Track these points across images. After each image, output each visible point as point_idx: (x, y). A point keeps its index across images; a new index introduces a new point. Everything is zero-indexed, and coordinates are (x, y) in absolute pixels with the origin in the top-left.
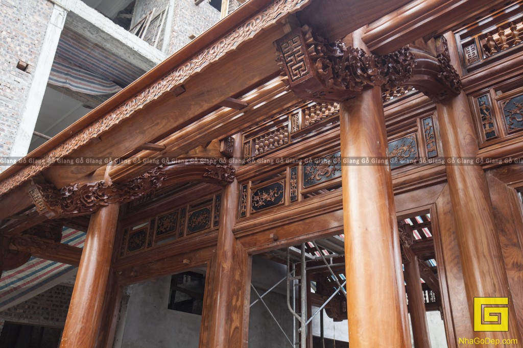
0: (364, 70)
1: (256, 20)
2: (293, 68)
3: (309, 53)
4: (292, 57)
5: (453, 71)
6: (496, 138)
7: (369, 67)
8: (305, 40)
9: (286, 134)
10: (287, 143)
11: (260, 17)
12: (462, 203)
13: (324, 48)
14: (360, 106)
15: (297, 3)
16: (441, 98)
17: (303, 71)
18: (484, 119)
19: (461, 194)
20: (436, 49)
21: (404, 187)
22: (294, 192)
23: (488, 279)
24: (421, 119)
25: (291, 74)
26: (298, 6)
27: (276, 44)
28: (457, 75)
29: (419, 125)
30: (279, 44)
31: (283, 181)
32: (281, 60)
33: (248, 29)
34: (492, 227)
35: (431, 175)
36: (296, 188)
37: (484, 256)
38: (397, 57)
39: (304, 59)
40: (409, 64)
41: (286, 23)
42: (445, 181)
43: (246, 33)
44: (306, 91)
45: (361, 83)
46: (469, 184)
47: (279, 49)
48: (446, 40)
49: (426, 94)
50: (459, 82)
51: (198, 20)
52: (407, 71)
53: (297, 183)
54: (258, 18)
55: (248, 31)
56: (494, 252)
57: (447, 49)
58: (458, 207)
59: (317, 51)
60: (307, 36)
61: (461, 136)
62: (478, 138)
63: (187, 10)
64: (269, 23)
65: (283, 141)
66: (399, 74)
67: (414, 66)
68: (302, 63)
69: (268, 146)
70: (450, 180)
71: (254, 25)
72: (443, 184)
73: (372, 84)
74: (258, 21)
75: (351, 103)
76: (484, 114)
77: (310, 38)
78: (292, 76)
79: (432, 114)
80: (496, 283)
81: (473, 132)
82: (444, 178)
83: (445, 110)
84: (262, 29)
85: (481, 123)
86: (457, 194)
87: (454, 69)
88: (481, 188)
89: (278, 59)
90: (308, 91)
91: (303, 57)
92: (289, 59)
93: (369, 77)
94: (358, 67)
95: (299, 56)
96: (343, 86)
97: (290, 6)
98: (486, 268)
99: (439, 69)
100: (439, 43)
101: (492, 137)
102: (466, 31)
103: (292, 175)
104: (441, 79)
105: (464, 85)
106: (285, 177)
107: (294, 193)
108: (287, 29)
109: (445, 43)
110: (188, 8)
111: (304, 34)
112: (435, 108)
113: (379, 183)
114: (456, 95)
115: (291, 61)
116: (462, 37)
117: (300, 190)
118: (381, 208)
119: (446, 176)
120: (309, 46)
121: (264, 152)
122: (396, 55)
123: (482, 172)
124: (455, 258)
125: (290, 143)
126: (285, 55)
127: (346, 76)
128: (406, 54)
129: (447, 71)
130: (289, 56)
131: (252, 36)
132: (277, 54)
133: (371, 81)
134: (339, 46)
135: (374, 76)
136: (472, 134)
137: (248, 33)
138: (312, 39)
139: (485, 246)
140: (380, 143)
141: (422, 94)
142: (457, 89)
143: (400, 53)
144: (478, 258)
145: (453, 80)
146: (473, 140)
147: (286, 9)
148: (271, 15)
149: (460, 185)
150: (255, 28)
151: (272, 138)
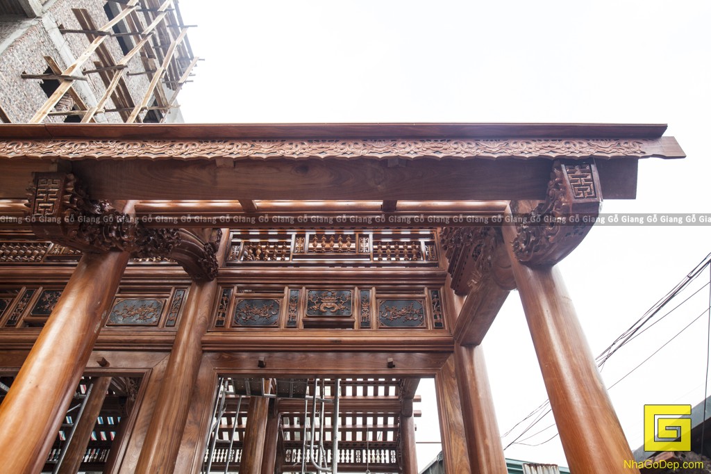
0: (119, 233)
1: (24, 144)
2: (40, 205)
3: (63, 200)
4: (44, 195)
5: (214, 260)
6: (223, 327)
7: (127, 233)
8: (65, 186)
9: (43, 252)
10: (39, 261)
11: (30, 145)
12: (173, 375)
13: (82, 202)
14: (100, 263)
15: (71, 153)
16: (197, 278)
17: (49, 212)
18: (221, 308)
19: (176, 366)
20: (211, 237)
21: (132, 346)
22: (17, 315)
23: (161, 452)
24: (176, 288)
25: (36, 209)
26: (71, 156)
27: (34, 175)
28: (217, 265)
29: (172, 293)
30: (37, 177)
31: (10, 300)
32: (31, 192)
33: (10, 147)
34: (186, 404)
35: (160, 342)
36: (21, 312)
37: (168, 429)
38: (163, 233)
39: (55, 203)
40: (173, 243)
41: (55, 162)
42: (169, 351)
43: (5, 150)
44: (44, 231)
45: (111, 244)
46: (186, 360)
47: (36, 181)
48: (221, 234)
49: (185, 270)
50: (216, 271)
51: (16, 92)
52: (167, 247)
53: (25, 308)
54: (27, 144)
55: (10, 149)
56: (178, 427)
57: (219, 241)
58: (167, 378)
59: (71, 200)
60: (69, 184)
61: (198, 316)
62: (210, 322)
63: (6, 75)
64: (35, 155)
65: (35, 258)
66: (157, 248)
67: (176, 245)
68: (51, 205)
69: (15, 256)
70: (173, 351)
71: (20, 147)
72: (167, 353)
73: (122, 248)
74: (26, 146)
75: (93, 257)
76: (223, 304)
77: (70, 187)
78: (35, 212)
79: (186, 288)
80: (166, 457)
81: (209, 315)
82: (169, 347)
83: (197, 289)
84: (25, 156)
85: (217, 310)
86: (173, 366)
87: (216, 259)
88: (193, 366)
89: (30, 189)
90: (46, 232)
91: (55, 199)
92: (41, 195)
93: (122, 242)
94: (113, 229)
95: (52, 197)
96: (87, 240)
97: (64, 151)
98: (164, 440)
99: (202, 255)
100: (215, 234)
101: (220, 325)
102: (239, 233)
103: (25, 296)
104: (200, 263)
105: (219, 275)
106: (15, 297)
107: (15, 317)
108: (54, 168)
109: (220, 235)
110: (9, 75)
111: (67, 180)
112: (190, 284)
113: (78, 342)
114: (210, 280)
115: (42, 197)
116: (235, 236)
117: (25, 316)
118: (67, 367)
119: (172, 346)
120: (67, 193)
121: (5, 261)
122: (162, 231)
123: (200, 353)
124: (145, 426)
125: (41, 262)
126: (39, 190)
127: (95, 233)
128: (173, 233)
129: (208, 259)
130: (42, 192)
131: (10, 156)
132: (31, 184)
133: (123, 246)
134: (101, 205)
135: (128, 242)
136: (207, 317)
137: (9, 151)
138: (71, 189)
139: (173, 420)
140: (100, 304)
141: (181, 268)
142: (211, 276)
143: (168, 231)
144: (163, 429)
145: (210, 267)
146: (205, 322)
147: (58, 151)
148: (41, 149)
149: (178, 359)
150: (18, 151)
151: (25, 249)
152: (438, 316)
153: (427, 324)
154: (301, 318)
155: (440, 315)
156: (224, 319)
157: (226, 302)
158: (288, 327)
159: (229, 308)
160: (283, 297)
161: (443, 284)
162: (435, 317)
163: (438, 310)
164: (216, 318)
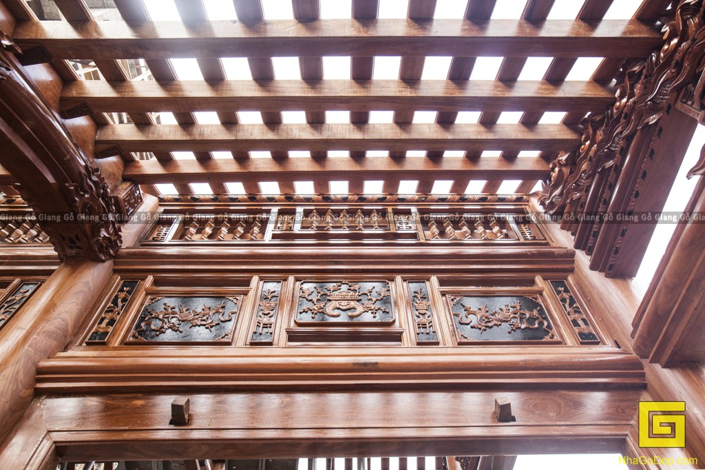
18: (110, 311)
76: (116, 304)
101: (99, 339)
105: (122, 256)
114: (98, 261)
142: (103, 254)
146: (65, 333)
152: (580, 322)
153: (561, 336)
154: (285, 326)
155: (584, 320)
156: (111, 329)
157: (124, 300)
158: (253, 344)
159: (126, 311)
160: (246, 294)
161: (572, 271)
162: (575, 323)
163: (577, 311)
164: (93, 327)
